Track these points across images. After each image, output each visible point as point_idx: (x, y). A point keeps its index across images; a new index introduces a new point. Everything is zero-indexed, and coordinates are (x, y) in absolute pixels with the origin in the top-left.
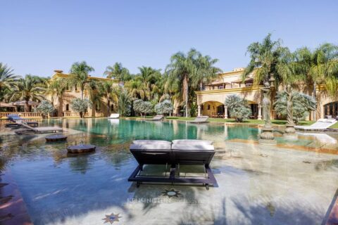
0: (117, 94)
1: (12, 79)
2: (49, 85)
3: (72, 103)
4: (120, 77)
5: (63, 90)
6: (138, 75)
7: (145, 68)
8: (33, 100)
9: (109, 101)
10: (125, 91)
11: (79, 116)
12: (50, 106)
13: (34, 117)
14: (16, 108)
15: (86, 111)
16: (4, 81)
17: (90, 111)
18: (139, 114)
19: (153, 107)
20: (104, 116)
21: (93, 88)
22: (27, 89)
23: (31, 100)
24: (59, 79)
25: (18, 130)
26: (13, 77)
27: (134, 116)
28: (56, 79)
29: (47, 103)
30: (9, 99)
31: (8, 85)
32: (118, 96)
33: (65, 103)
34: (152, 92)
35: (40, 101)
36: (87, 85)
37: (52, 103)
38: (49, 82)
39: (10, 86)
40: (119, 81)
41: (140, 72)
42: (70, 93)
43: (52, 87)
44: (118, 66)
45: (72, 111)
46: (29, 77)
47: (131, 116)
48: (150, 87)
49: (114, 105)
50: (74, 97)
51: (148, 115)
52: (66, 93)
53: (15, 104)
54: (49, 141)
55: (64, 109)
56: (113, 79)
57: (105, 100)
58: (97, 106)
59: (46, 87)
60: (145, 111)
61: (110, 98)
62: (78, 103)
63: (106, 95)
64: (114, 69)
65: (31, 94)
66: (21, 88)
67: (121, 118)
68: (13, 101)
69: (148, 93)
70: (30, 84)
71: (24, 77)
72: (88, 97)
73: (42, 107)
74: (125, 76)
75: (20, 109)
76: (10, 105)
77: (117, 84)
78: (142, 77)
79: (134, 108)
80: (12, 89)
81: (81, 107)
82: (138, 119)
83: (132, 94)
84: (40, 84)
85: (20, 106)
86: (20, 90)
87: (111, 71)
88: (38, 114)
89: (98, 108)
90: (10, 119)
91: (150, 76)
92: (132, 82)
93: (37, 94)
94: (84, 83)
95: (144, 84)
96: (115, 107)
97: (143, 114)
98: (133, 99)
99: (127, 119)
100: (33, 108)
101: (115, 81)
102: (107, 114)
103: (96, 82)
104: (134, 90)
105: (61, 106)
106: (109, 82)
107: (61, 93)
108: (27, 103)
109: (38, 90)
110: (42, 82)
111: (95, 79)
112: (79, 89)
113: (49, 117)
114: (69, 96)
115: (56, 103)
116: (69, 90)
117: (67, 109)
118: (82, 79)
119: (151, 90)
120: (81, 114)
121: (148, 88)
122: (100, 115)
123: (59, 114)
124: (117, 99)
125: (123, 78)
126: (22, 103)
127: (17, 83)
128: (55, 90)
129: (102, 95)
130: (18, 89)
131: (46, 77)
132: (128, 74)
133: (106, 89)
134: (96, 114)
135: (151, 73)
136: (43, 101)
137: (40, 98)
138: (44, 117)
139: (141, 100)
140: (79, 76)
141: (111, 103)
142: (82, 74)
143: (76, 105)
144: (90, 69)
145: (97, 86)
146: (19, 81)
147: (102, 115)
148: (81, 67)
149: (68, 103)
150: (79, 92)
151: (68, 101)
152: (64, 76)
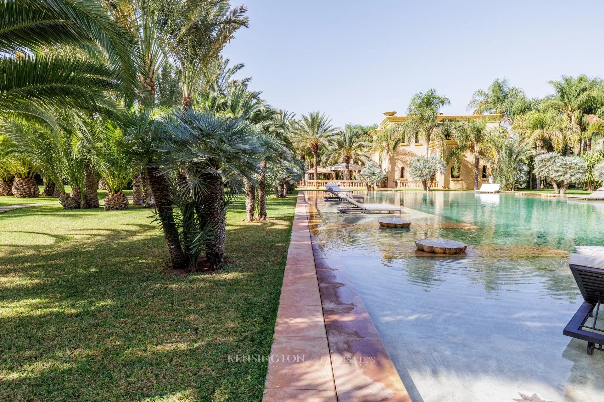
0: (496, 145)
1: (330, 134)
2: (375, 138)
3: (411, 164)
4: (504, 108)
5: (397, 143)
6: (548, 98)
7: (568, 81)
8: (355, 162)
9: (477, 159)
10: (513, 137)
11: (422, 188)
12: (377, 171)
13: (356, 188)
14: (334, 175)
15: (433, 178)
16: (321, 136)
17: (440, 178)
18: (548, 185)
19: (590, 169)
20: (468, 188)
21: (447, 135)
22: (347, 146)
23: (352, 162)
24: (390, 126)
25: (340, 206)
26: (332, 131)
27: (534, 188)
28: (386, 126)
29: (373, 166)
30: (326, 163)
31: (325, 142)
32: (499, 148)
33: (399, 165)
34: (588, 133)
35: (363, 164)
36: (436, 131)
37: (380, 166)
38: (375, 133)
39: (327, 144)
40: (501, 117)
41: (553, 91)
42: (407, 149)
43: (380, 140)
44: (499, 87)
45: (410, 179)
46: (349, 127)
47: (528, 188)
48: (580, 122)
49: (489, 166)
50: (413, 155)
51: (571, 186)
52: (401, 148)
53: (333, 169)
54: (385, 227)
55: (397, 175)
56: (486, 114)
57: (469, 157)
58: (453, 169)
59: (372, 142)
60: (567, 179)
61: (481, 153)
62: (420, 164)
63: (472, 148)
64: (491, 94)
65: (352, 153)
66: (340, 145)
67: (504, 192)
68: (331, 165)
69: (574, 138)
70: (351, 139)
71: (343, 129)
72: (438, 154)
73: (367, 173)
74: (517, 105)
75: (338, 176)
76: (327, 170)
77: (497, 124)
78: (558, 102)
79: (536, 171)
80: (330, 148)
81: (425, 172)
82: (546, 195)
83: (531, 141)
84: (364, 137)
85: (339, 172)
86: (340, 149)
87: (482, 99)
88: (361, 184)
89: (456, 173)
90: (330, 190)
91: (584, 97)
92: (531, 116)
93: (360, 153)
94: (431, 127)
95: (565, 117)
96: (489, 171)
97: (560, 185)
98: (534, 152)
99: (519, 194)
100: (354, 174)
101: (493, 119)
102: (474, 185)
103: (453, 125)
104: (538, 132)
105: (393, 170)
106: (478, 123)
107: (394, 148)
108: (347, 167)
109: (360, 146)
110: (366, 133)
111: (452, 120)
112: (422, 139)
113: (376, 187)
114: (405, 154)
115: (386, 165)
116: (406, 143)
117: (402, 176)
118: (427, 121)
119: (584, 129)
120: (425, 183)
121: (574, 125)
122: (459, 186)
123: (390, 183)
124: (495, 153)
125: (509, 111)
126: (341, 167)
127: (335, 138)
128: (385, 144)
129: (463, 148)
130: (337, 147)
131: (371, 124)
132: (523, 99)
133: (473, 137)
134: (452, 185)
135: (584, 90)
136: (368, 163)
137: (363, 159)
138: (369, 188)
139: (554, 154)
140: (422, 118)
141: (482, 163)
142: (428, 113)
143: (416, 169)
144: (442, 102)
145: (454, 132)
146: (338, 134)
147: (463, 186)
148: (425, 100)
149: (403, 166)
150: (422, 145)
151: (403, 162)
152: (399, 119)
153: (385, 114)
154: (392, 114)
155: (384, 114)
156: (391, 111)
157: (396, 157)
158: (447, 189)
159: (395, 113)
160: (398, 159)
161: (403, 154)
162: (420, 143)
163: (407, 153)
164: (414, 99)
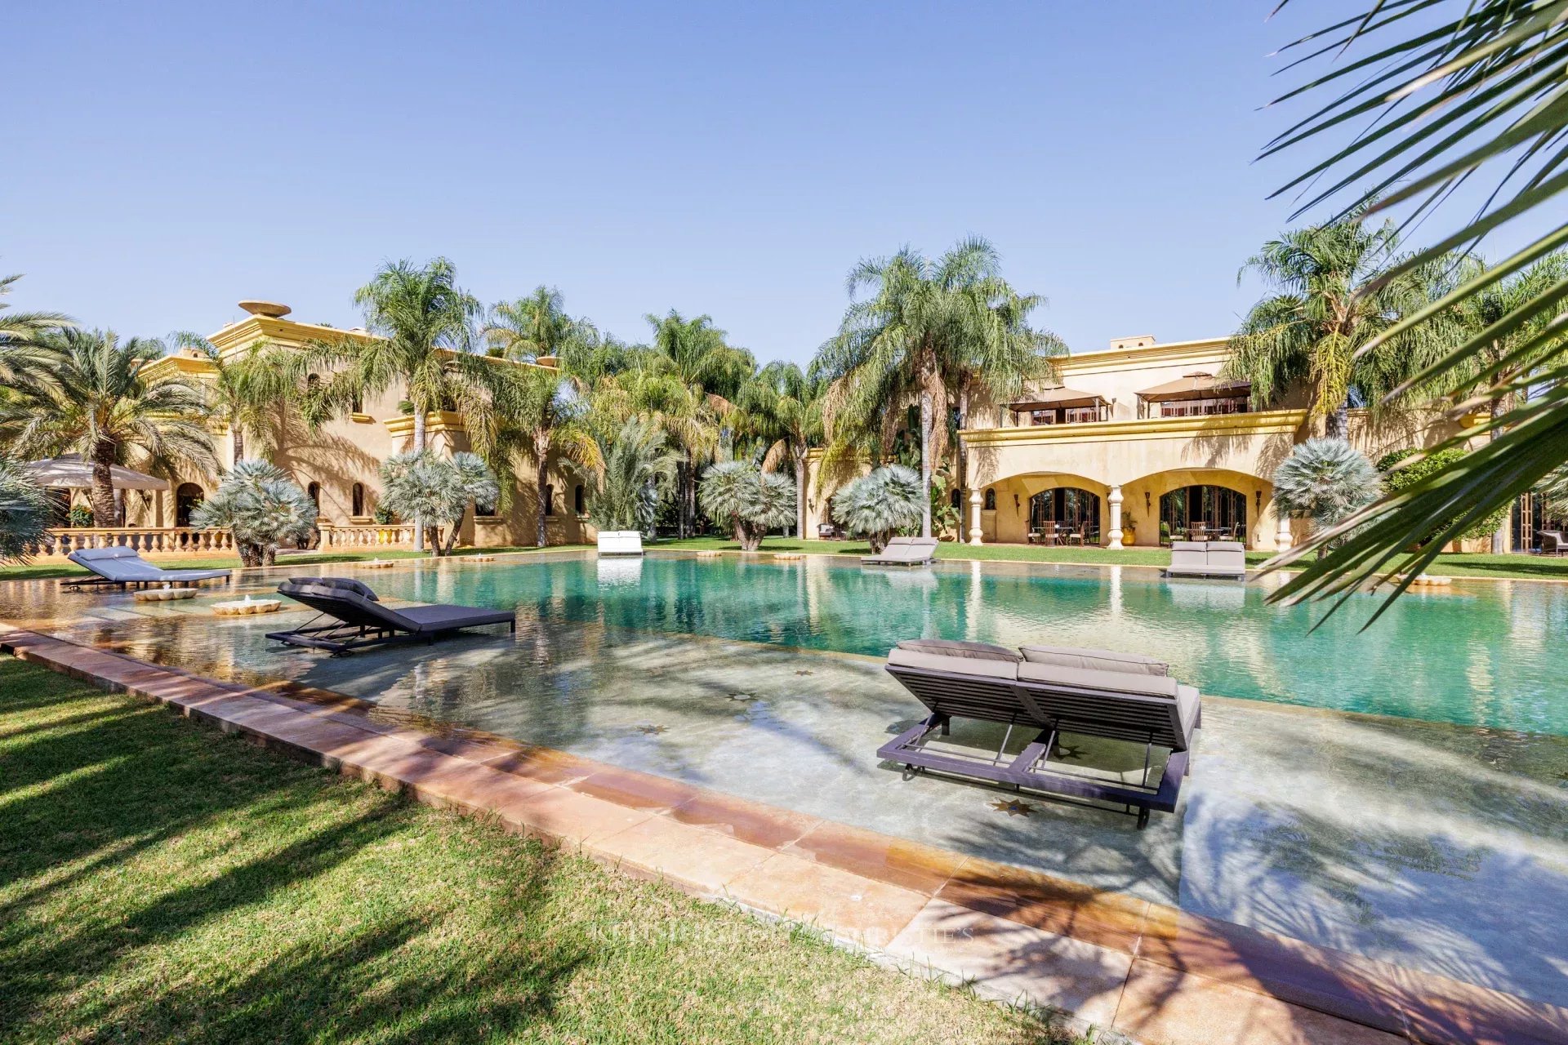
3: (338, 478)
20: (517, 544)
33: (303, 476)
50: (349, 448)
57: (519, 463)
67: (652, 552)
87: (508, 325)
97: (751, 532)
108: (102, 477)
114: (323, 445)
122: (496, 538)
124: (597, 456)
134: (481, 535)
147: (505, 539)
148: (422, 289)
149: (317, 479)
150: (370, 421)
151: (317, 469)
152: (301, 333)
153: (250, 307)
154: (278, 312)
155: (240, 305)
156: (277, 301)
157: (291, 453)
158: (469, 547)
159: (286, 310)
160: (300, 460)
161: (316, 445)
162: (365, 412)
163: (330, 441)
164: (386, 277)
